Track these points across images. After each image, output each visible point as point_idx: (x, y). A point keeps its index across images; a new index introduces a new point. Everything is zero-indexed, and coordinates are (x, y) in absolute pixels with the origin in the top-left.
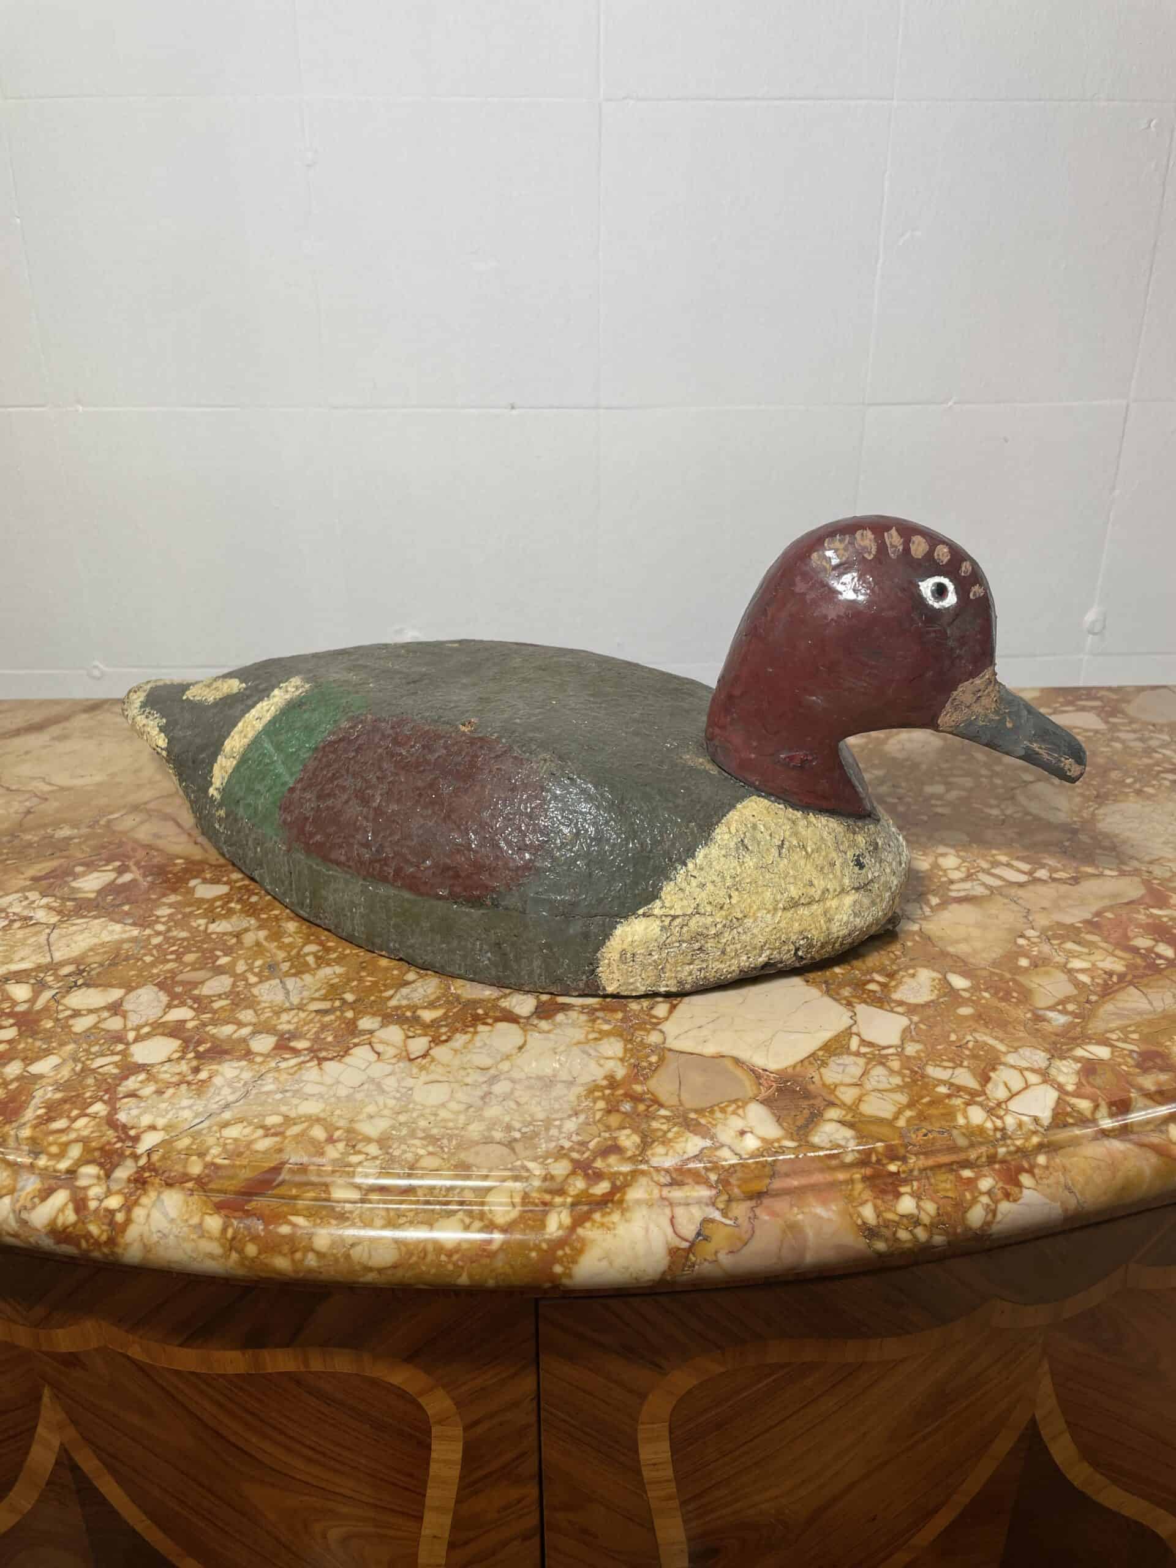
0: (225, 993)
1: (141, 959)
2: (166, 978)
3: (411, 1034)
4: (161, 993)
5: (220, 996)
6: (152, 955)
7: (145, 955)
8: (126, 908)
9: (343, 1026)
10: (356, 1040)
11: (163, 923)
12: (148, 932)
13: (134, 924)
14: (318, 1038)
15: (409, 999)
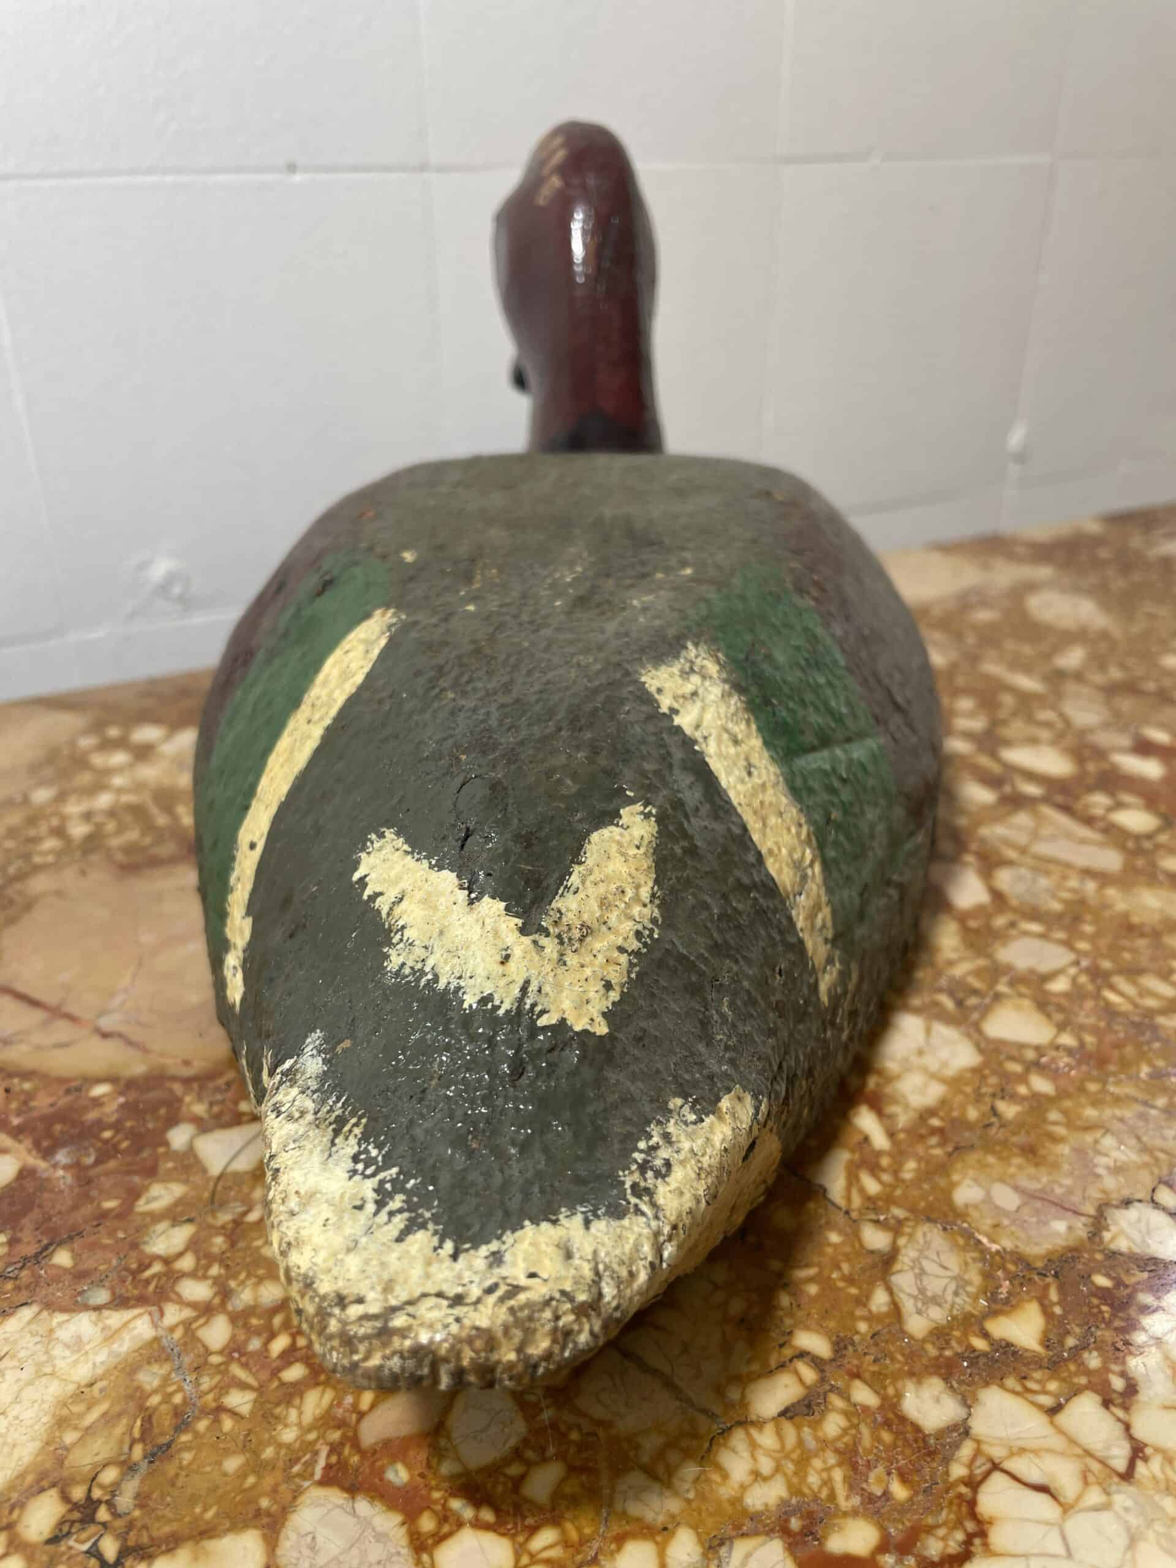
0: (525, 1441)
1: (220, 1409)
2: (334, 1449)
3: (1047, 1401)
4: (363, 1506)
5: (517, 1454)
6: (243, 1386)
7: (222, 1389)
8: (63, 1258)
9: (887, 1437)
10: (958, 1471)
11: (193, 1275)
12: (173, 1314)
13: (120, 1302)
14: (870, 1499)
15: (936, 1300)
